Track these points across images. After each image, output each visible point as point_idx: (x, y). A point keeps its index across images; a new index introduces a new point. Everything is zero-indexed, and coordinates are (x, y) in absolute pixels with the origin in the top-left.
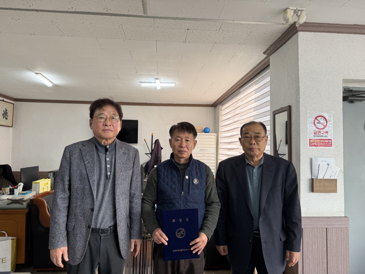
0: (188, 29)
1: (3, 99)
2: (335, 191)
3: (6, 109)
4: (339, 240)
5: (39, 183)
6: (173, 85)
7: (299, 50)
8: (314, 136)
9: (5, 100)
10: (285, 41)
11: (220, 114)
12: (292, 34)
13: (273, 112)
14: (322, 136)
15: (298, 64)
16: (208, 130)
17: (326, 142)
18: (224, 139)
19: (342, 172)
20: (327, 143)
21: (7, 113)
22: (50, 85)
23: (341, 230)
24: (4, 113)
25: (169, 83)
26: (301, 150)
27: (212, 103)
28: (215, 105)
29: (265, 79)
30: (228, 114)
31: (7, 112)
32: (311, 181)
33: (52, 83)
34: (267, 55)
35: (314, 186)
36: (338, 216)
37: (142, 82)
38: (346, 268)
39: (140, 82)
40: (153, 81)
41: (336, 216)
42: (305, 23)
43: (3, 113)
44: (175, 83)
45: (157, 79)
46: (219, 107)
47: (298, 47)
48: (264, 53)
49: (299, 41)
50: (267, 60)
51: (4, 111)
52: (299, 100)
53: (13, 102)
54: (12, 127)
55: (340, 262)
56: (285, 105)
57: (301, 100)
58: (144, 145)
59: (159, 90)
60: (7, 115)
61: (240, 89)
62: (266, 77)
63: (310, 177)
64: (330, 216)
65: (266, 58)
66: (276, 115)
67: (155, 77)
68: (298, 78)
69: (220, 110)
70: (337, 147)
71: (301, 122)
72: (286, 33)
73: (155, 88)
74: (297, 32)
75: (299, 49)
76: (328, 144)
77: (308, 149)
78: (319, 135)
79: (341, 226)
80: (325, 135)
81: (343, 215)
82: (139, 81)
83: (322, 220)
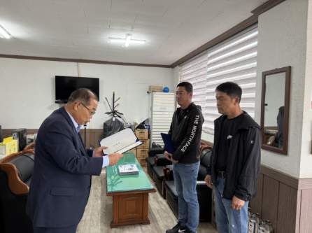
6: (143, 43)
13: (263, 73)
16: (167, 90)
22: (8, 37)
26: (304, 112)
27: (170, 64)
33: (10, 34)
34: (254, 14)
40: (124, 36)
44: (146, 41)
45: (129, 35)
48: (252, 12)
50: (254, 18)
58: (104, 103)
65: (253, 16)
66: (267, 77)
67: (128, 33)
73: (123, 46)
77: (311, 111)
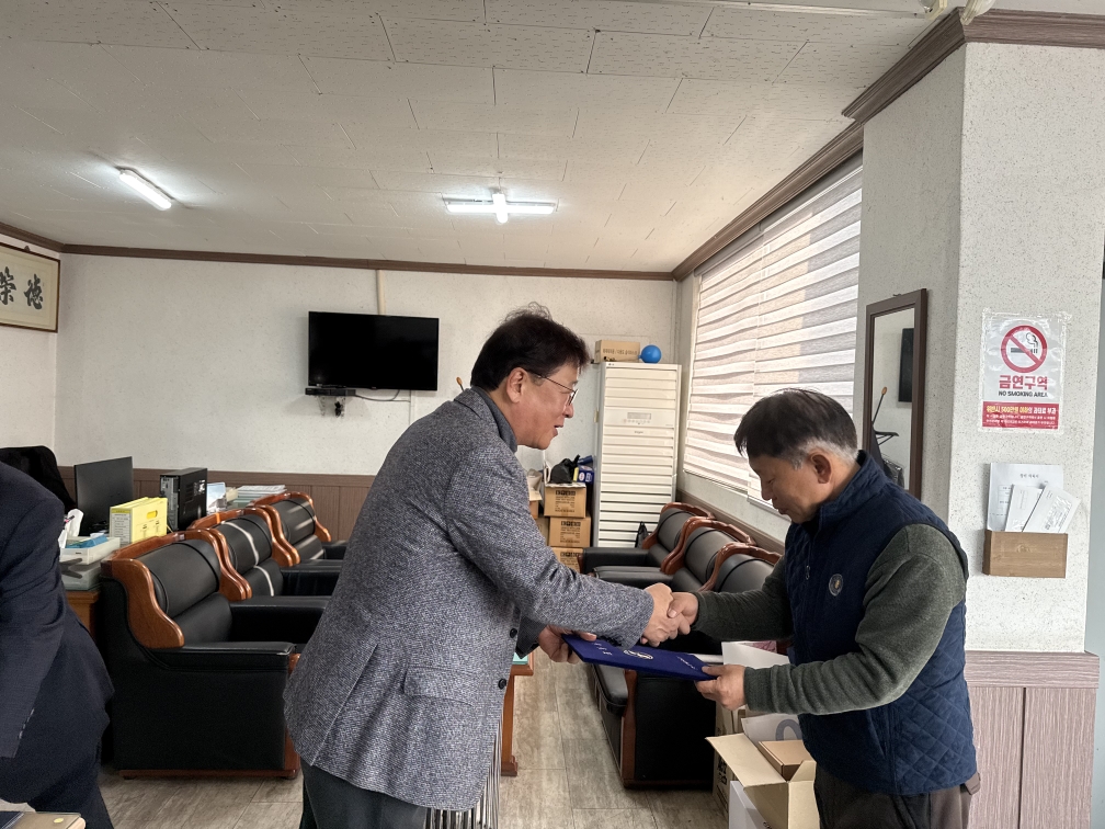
0: (599, 31)
1: (27, 247)
2: (1060, 572)
3: (35, 276)
4: (1063, 726)
5: (130, 511)
6: (548, 211)
7: (965, 104)
8: (1001, 393)
9: (33, 248)
10: (919, 71)
11: (694, 303)
12: (943, 51)
13: (868, 307)
14: (1026, 394)
15: (960, 153)
16: (655, 355)
17: (1038, 415)
18: (705, 385)
19: (1086, 512)
20: (1043, 415)
21: (39, 289)
22: (164, 204)
23: (1070, 694)
24: (30, 290)
25: (534, 203)
26: (954, 436)
27: (670, 269)
28: (681, 274)
29: (845, 199)
30: (721, 304)
31: (38, 285)
32: (983, 539)
33: (172, 198)
34: (853, 120)
35: (993, 556)
36: (1062, 651)
37: (451, 200)
38: (1080, 813)
39: (444, 199)
40: (484, 195)
41: (1056, 651)
42: (992, 11)
43: (27, 288)
44: (554, 205)
45: (496, 190)
46: (693, 280)
47: (963, 95)
48: (846, 112)
49: (967, 74)
50: (854, 134)
51: (30, 281)
52: (958, 273)
53: (57, 255)
54: (56, 331)
55: (1062, 794)
56: (909, 287)
57: (963, 273)
59: (505, 225)
60: (41, 295)
61: (762, 227)
62: (848, 190)
63: (979, 526)
64: (1039, 651)
65: (851, 128)
66: (878, 320)
67: (491, 185)
68: (959, 200)
69: (695, 290)
70: (1075, 429)
71: (958, 347)
72: (923, 47)
73: (492, 219)
74: (961, 42)
75: (966, 100)
76: (1047, 420)
77: (980, 434)
78: (1017, 390)
79: (1072, 683)
80: (1036, 389)
81: (1081, 649)
82: (439, 195)
83: (1011, 663)
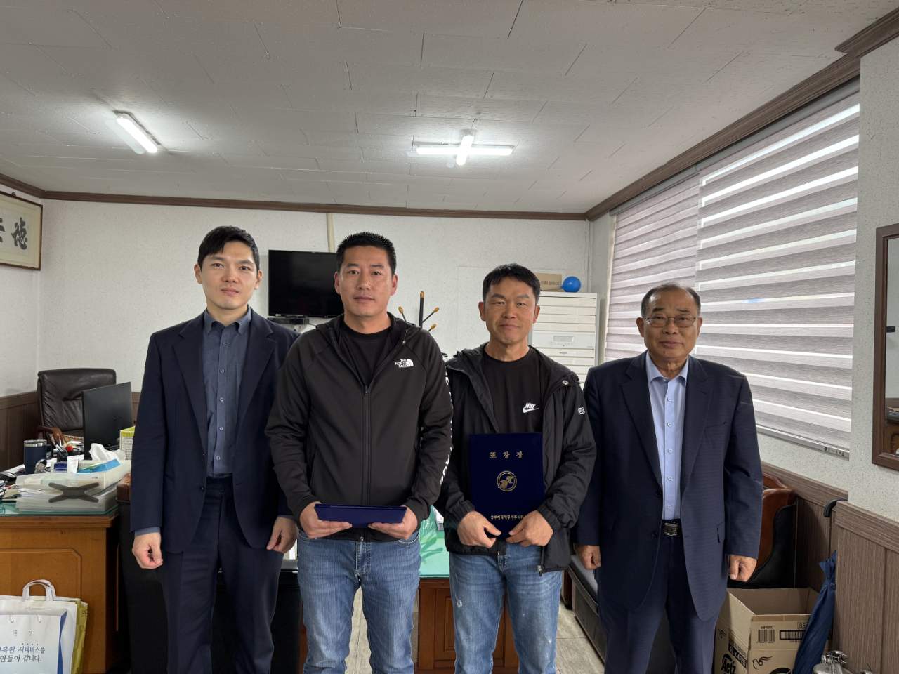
1: (13, 193)
3: (21, 219)
6: (507, 152)
9: (18, 194)
11: (609, 239)
21: (24, 231)
22: (152, 149)
24: (17, 232)
25: (495, 146)
27: (583, 210)
28: (591, 215)
30: (643, 239)
31: (24, 227)
33: (158, 143)
34: (846, 54)
37: (419, 144)
39: (414, 143)
43: (14, 230)
44: (515, 147)
45: (467, 132)
46: (609, 219)
48: (836, 49)
51: (16, 224)
53: (40, 201)
54: (39, 269)
60: (26, 237)
61: (698, 167)
65: (843, 60)
66: (890, 241)
67: (464, 127)
69: (610, 227)
73: (450, 163)
82: (410, 139)
